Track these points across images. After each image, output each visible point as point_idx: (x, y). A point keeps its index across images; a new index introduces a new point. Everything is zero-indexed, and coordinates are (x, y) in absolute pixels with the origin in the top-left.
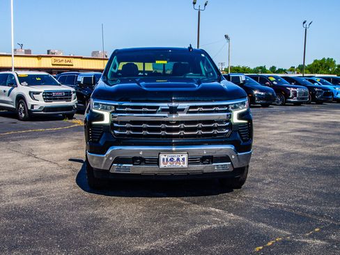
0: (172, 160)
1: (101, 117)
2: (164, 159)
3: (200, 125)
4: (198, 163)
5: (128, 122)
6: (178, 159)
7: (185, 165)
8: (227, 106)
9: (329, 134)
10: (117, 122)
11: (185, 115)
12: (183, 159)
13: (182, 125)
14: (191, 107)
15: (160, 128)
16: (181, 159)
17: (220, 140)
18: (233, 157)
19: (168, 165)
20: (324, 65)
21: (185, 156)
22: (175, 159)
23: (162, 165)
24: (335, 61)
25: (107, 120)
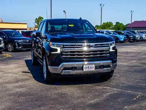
0: (88, 67)
1: (56, 50)
2: (85, 67)
3: (99, 52)
4: (98, 69)
5: (69, 52)
6: (91, 67)
7: (94, 70)
8: (109, 44)
9: (128, 57)
10: (64, 52)
11: (93, 48)
12: (93, 67)
13: (92, 53)
14: (95, 45)
15: (83, 54)
16: (92, 67)
17: (106, 58)
18: (111, 65)
19: (87, 70)
20: (108, 25)
21: (94, 66)
22: (90, 67)
23: (84, 70)
24: (113, 23)
25: (59, 51)
